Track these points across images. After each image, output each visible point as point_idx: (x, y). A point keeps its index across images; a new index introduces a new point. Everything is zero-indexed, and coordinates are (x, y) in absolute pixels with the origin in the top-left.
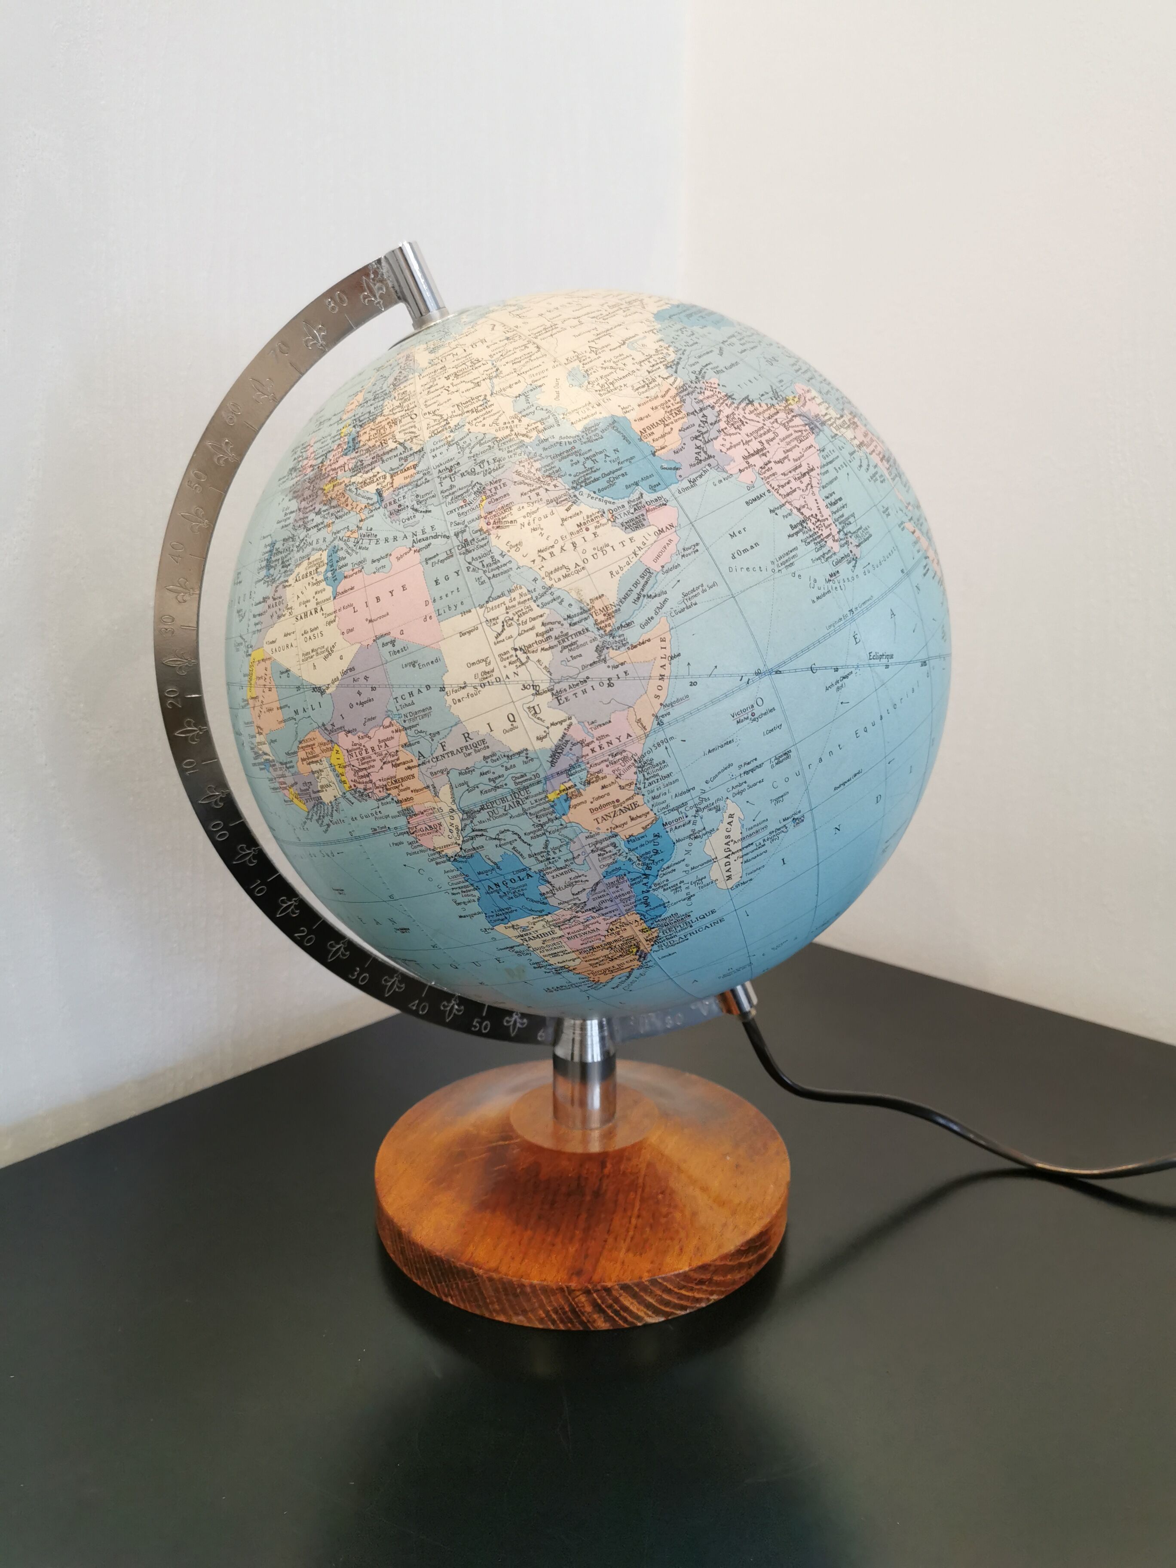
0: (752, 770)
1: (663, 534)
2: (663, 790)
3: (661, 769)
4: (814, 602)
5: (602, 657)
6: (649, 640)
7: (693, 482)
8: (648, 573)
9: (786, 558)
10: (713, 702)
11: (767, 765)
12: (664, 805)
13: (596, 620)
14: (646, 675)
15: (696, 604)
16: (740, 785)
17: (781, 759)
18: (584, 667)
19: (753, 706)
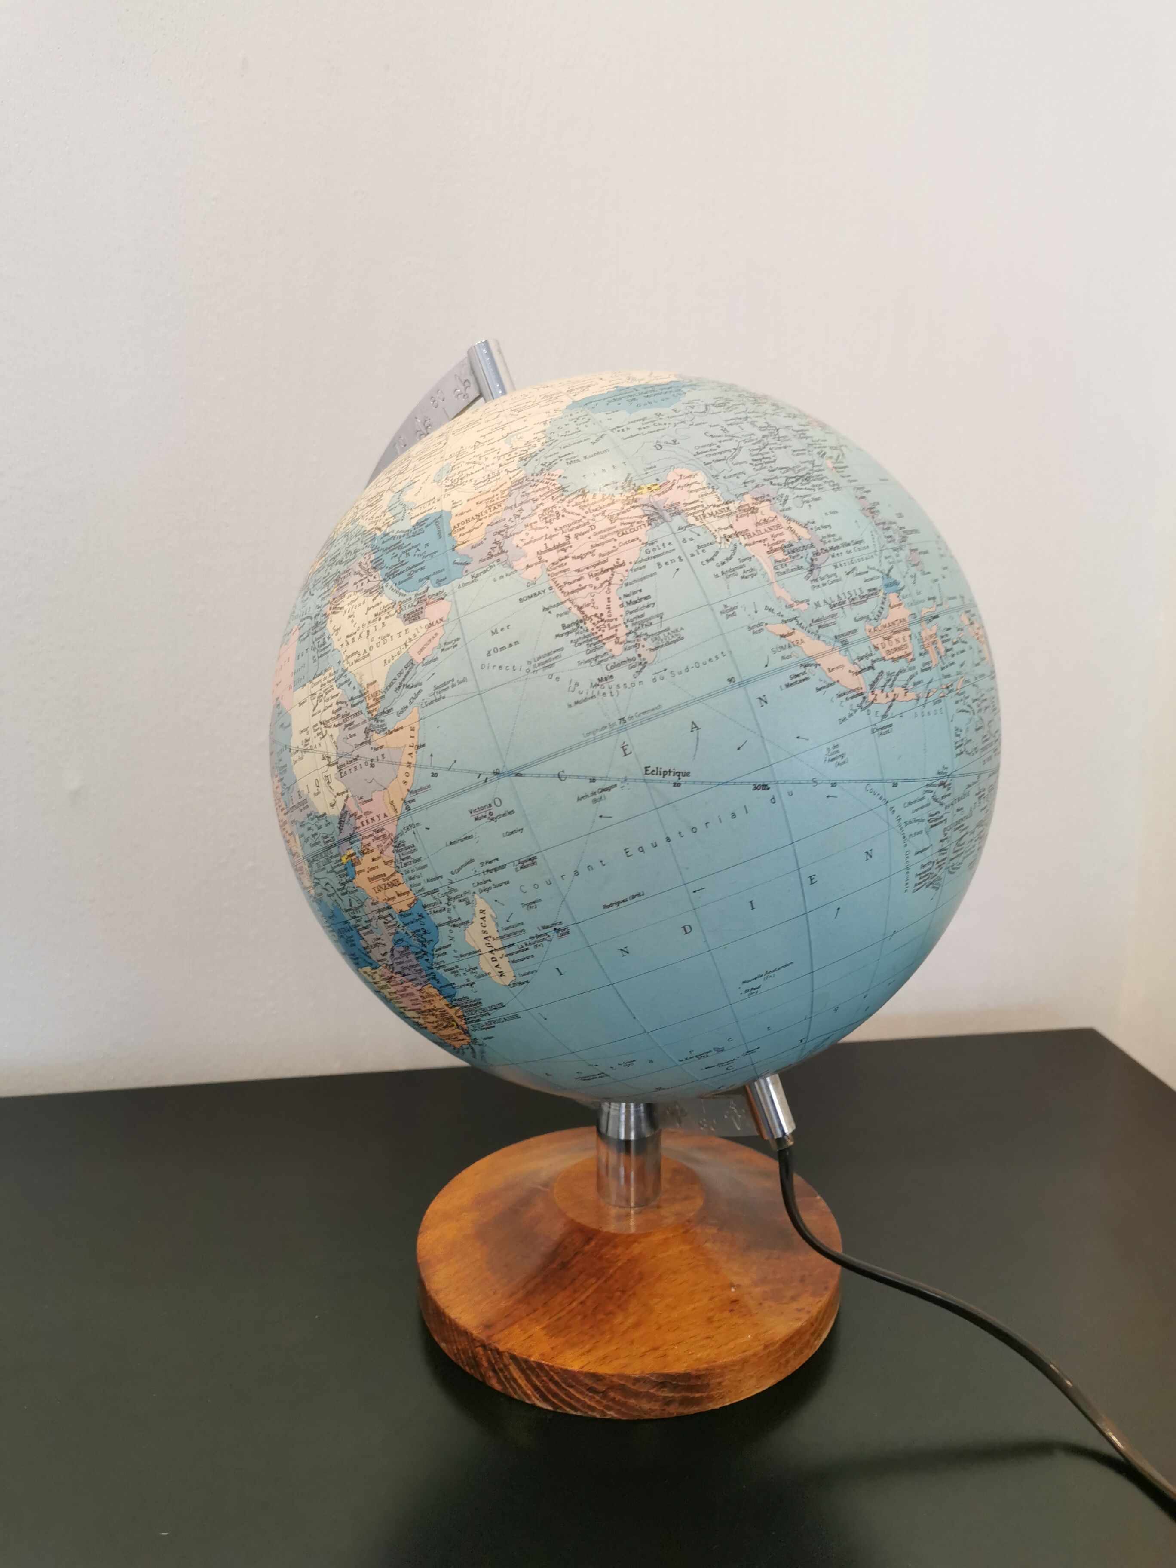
0: (496, 870)
1: (432, 628)
2: (416, 873)
3: (412, 852)
4: (570, 706)
5: (368, 739)
6: (402, 728)
7: (475, 578)
8: (411, 663)
9: (547, 658)
10: (452, 796)
11: (511, 867)
12: (419, 888)
13: (368, 704)
14: (398, 761)
15: (444, 698)
16: (485, 882)
17: (525, 864)
18: (356, 746)
19: (490, 805)
